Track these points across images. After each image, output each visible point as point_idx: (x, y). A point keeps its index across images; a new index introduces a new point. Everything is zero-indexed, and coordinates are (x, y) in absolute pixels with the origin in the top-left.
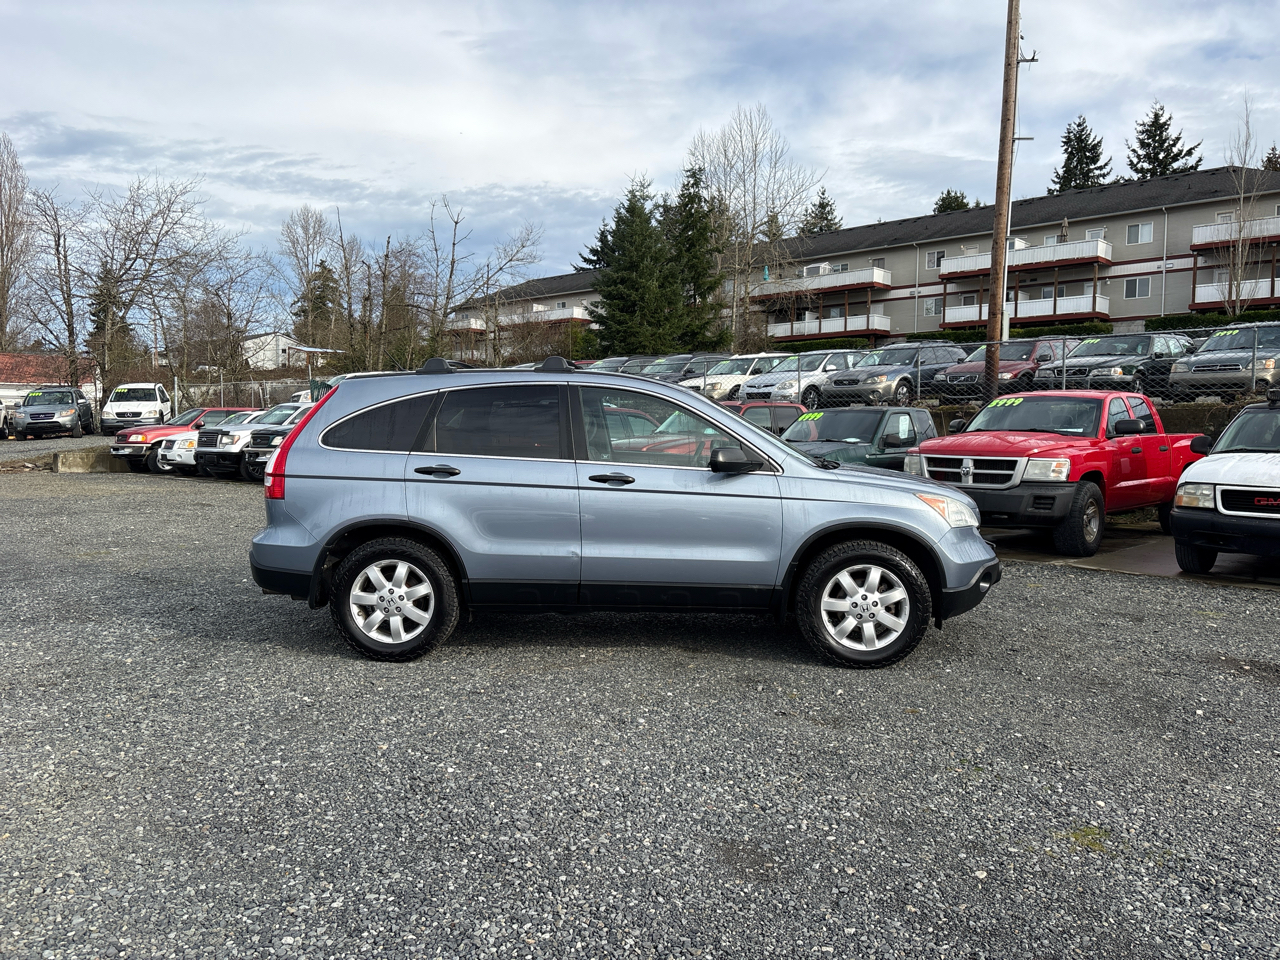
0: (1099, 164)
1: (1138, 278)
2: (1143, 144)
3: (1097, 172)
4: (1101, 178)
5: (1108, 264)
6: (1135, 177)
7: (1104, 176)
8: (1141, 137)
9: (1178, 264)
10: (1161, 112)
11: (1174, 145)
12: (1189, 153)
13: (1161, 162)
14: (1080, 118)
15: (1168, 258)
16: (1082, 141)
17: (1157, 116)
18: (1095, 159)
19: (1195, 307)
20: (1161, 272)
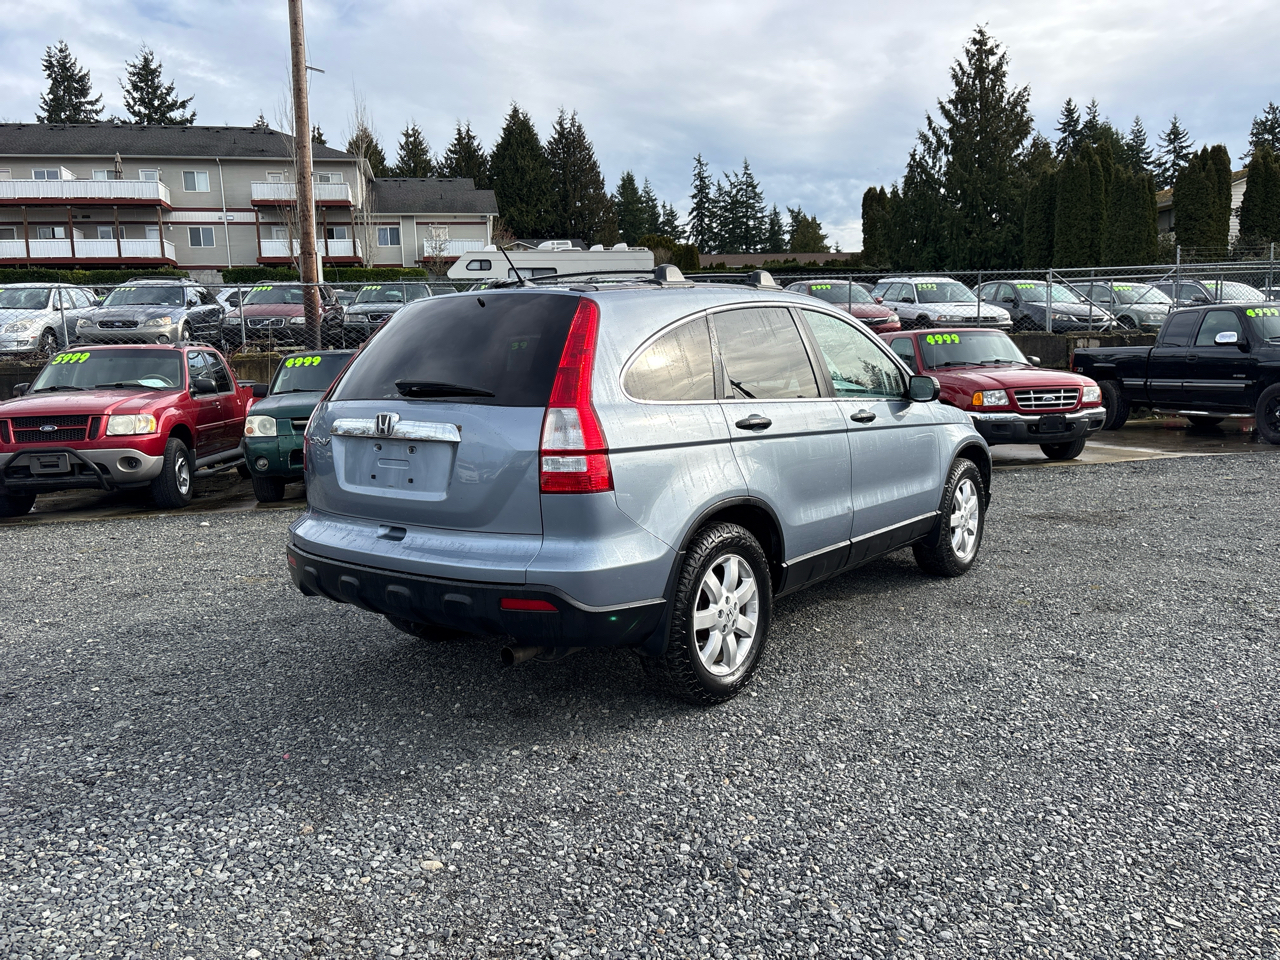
0: (89, 98)
1: (201, 227)
2: (136, 87)
3: (89, 107)
4: (94, 115)
5: (169, 209)
6: (134, 119)
7: (97, 112)
8: (133, 79)
9: (238, 217)
10: (151, 57)
11: (168, 94)
12: (183, 105)
13: (156, 110)
14: (61, 42)
15: (228, 210)
16: (68, 69)
17: (147, 61)
18: (84, 92)
19: (261, 260)
20: (223, 223)
